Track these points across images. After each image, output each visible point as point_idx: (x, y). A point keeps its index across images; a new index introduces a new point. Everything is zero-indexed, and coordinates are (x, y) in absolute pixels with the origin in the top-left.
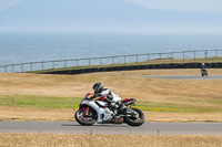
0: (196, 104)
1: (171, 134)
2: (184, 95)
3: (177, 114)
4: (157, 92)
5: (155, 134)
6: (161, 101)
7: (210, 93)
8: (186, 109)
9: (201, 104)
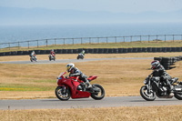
0: (39, 84)
1: (20, 109)
2: (29, 76)
3: (25, 93)
4: (7, 75)
5: (6, 109)
6: (11, 82)
7: (51, 74)
8: (32, 88)
9: (44, 84)
